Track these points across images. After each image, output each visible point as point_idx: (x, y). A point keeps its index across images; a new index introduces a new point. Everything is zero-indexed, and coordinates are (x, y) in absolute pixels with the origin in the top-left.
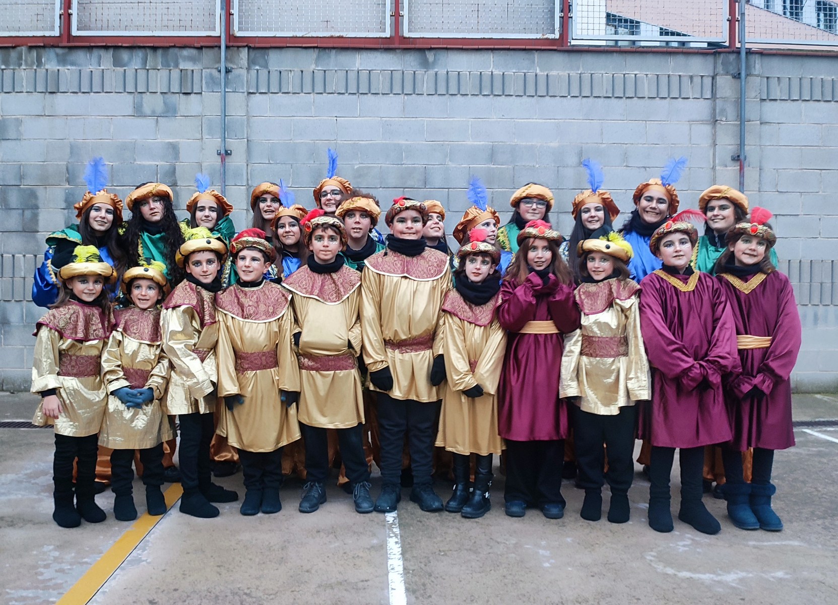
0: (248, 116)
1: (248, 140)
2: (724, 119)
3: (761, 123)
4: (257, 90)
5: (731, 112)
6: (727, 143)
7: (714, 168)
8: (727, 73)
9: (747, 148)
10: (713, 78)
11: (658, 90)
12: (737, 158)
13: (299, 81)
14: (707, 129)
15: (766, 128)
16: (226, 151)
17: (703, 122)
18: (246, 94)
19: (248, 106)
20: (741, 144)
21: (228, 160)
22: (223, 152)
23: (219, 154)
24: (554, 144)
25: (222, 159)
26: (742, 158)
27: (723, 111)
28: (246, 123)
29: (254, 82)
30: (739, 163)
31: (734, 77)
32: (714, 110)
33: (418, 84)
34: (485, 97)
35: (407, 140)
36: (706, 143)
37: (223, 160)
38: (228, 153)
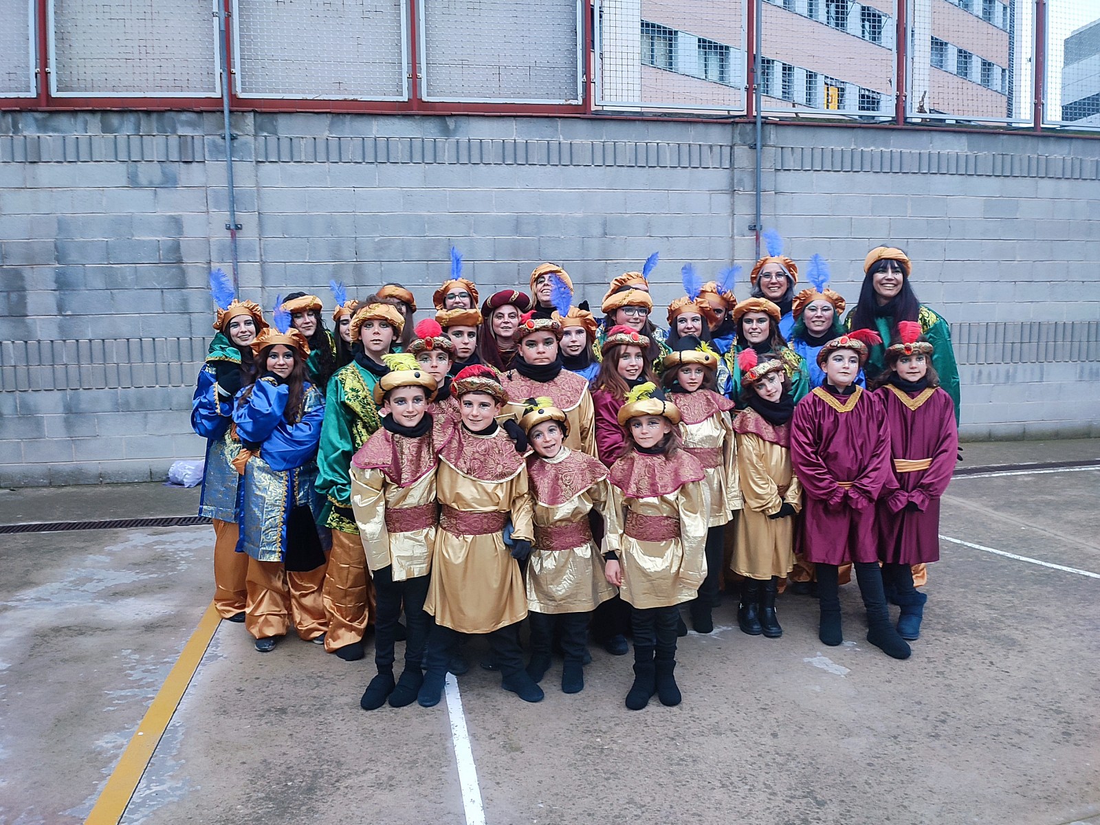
0: (258, 187)
1: (259, 213)
2: (741, 189)
3: (776, 193)
4: (267, 158)
5: (748, 182)
6: (744, 212)
7: (732, 237)
8: (744, 144)
9: (762, 218)
10: (732, 148)
11: (679, 160)
12: (755, 228)
13: (312, 150)
14: (726, 198)
15: (780, 197)
16: (236, 226)
17: (722, 191)
18: (254, 163)
19: (257, 176)
20: (758, 215)
21: (239, 234)
22: (232, 227)
23: (228, 228)
24: (579, 215)
25: (232, 234)
26: (758, 228)
27: (740, 181)
28: (256, 194)
29: (262, 151)
30: (755, 233)
31: (751, 148)
32: (733, 179)
33: (439, 154)
34: (508, 167)
35: (429, 211)
36: (725, 213)
37: (233, 236)
38: (238, 228)
